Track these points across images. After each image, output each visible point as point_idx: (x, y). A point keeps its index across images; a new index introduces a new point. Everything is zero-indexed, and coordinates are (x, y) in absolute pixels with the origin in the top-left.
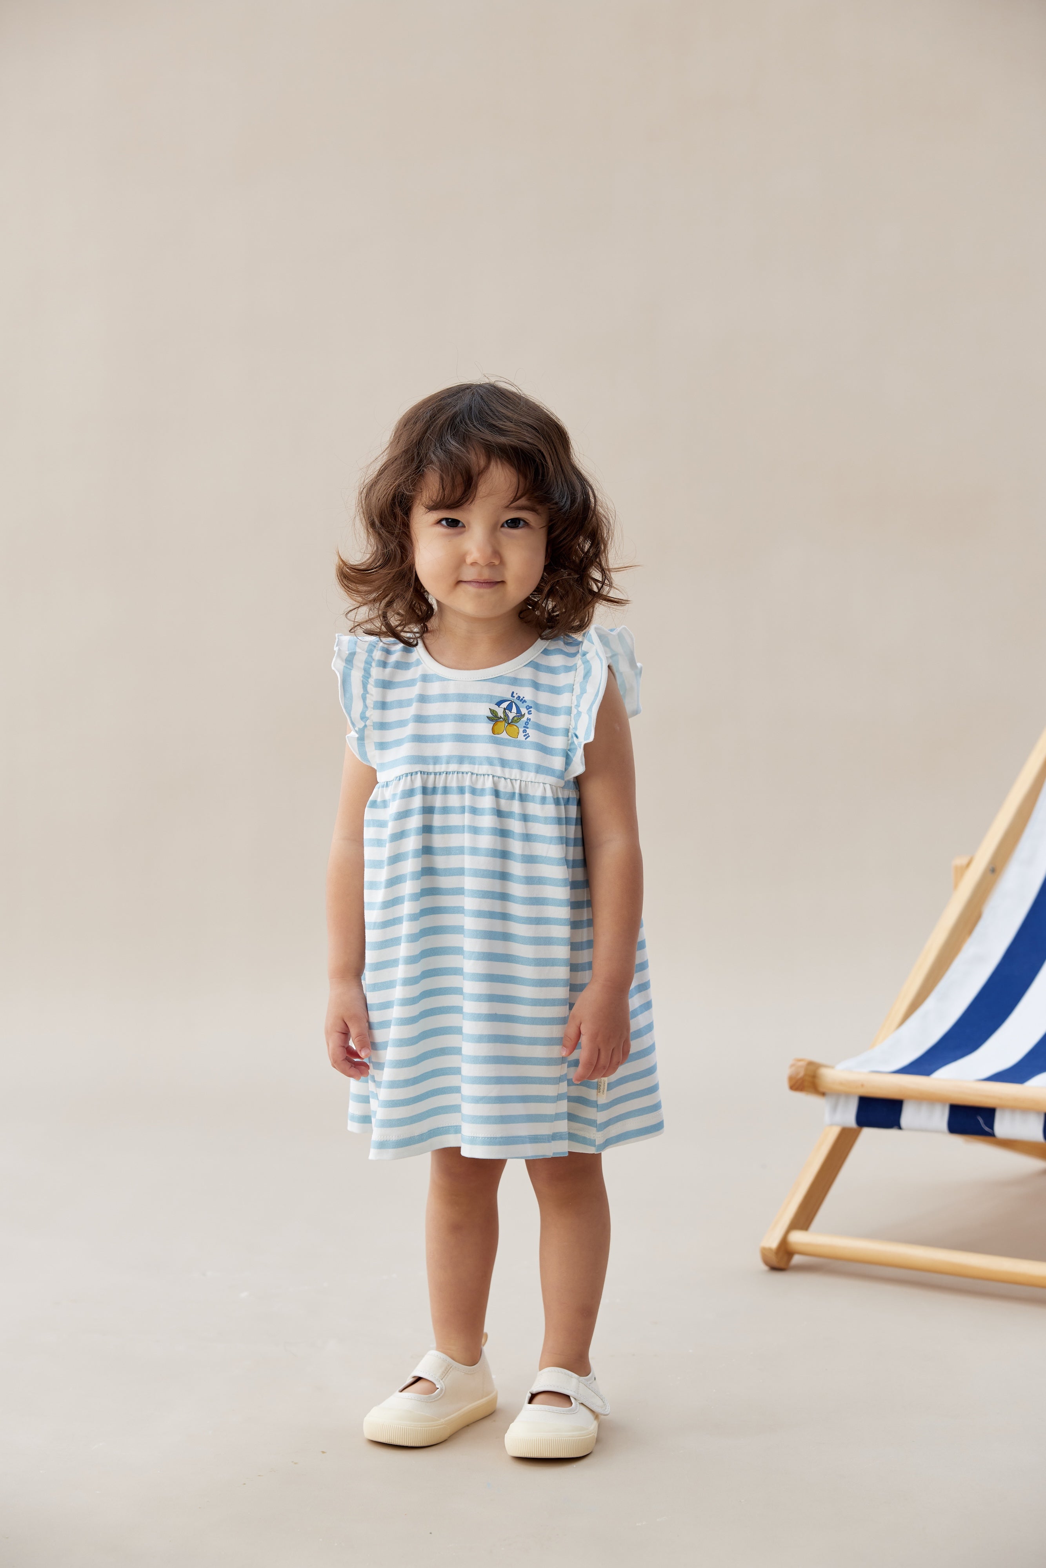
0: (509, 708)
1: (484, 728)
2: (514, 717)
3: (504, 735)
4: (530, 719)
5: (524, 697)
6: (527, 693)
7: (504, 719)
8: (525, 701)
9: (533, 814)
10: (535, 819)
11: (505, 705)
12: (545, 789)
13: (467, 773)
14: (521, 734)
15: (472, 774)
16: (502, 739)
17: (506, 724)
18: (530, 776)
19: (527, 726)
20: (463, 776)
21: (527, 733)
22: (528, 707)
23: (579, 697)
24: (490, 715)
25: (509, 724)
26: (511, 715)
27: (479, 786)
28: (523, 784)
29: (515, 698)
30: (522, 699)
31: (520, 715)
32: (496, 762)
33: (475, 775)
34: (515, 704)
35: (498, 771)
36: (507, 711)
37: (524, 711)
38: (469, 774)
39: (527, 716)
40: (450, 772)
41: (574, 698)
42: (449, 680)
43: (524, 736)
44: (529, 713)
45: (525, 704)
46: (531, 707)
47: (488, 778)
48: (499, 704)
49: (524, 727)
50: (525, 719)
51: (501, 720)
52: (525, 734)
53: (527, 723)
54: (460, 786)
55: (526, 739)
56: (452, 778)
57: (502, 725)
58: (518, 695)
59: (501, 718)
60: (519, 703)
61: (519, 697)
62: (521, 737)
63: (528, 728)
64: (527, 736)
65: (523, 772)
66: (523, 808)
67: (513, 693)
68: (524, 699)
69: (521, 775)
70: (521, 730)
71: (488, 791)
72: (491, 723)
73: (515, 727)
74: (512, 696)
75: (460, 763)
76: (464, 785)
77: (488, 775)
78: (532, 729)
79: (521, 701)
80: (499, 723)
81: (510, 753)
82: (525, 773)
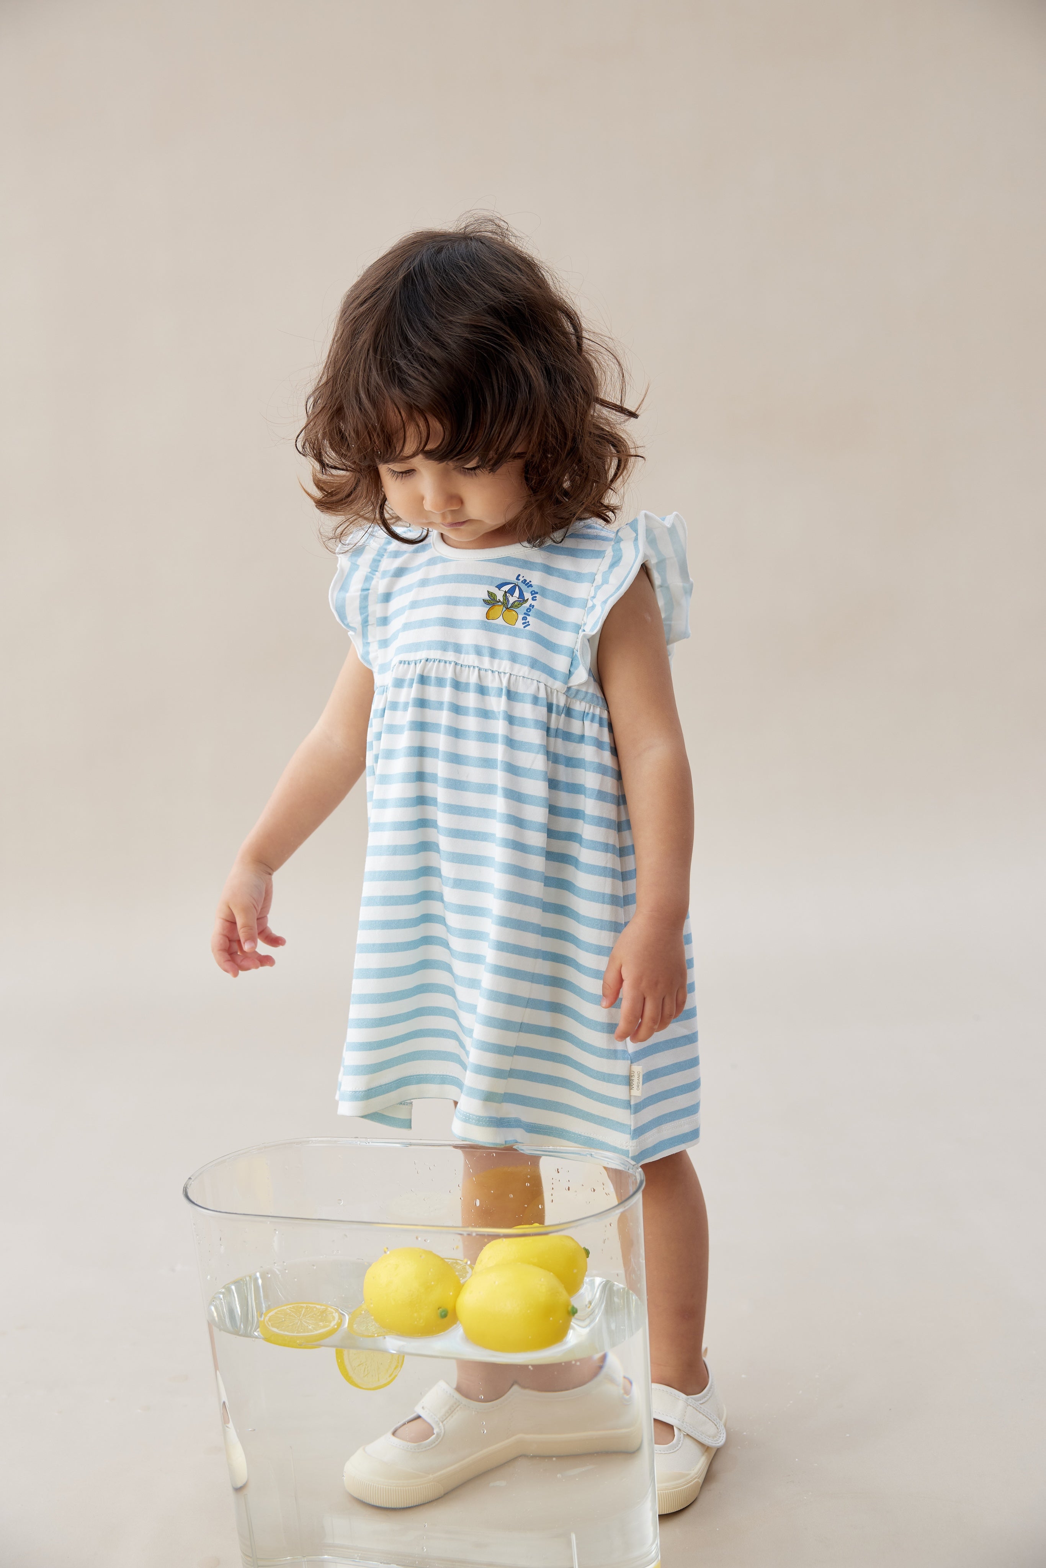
0: (511, 592)
1: (478, 612)
2: (515, 602)
3: (500, 621)
4: (533, 606)
5: (530, 582)
6: (536, 578)
7: (503, 603)
8: (531, 586)
9: (521, 716)
10: (523, 722)
11: (506, 588)
12: (538, 688)
13: (450, 663)
14: (520, 621)
15: (456, 664)
16: (497, 625)
17: (504, 609)
18: (523, 670)
19: (529, 613)
20: (445, 666)
21: (527, 621)
22: (534, 593)
23: (598, 587)
24: (487, 598)
25: (507, 608)
26: (512, 600)
27: (463, 679)
28: (513, 678)
29: (521, 581)
30: (528, 583)
31: (522, 600)
32: (486, 652)
33: (460, 666)
34: (519, 587)
35: (486, 662)
36: (508, 594)
37: (527, 595)
38: (453, 664)
39: (530, 602)
40: (431, 660)
41: (593, 589)
42: (451, 560)
43: (523, 624)
44: (534, 599)
45: (531, 589)
46: (537, 593)
47: (473, 672)
48: (499, 587)
49: (525, 614)
50: (527, 605)
51: (500, 603)
52: (524, 621)
53: (529, 610)
54: (439, 676)
55: (524, 627)
56: (433, 665)
57: (499, 609)
58: (524, 578)
59: (500, 601)
60: (523, 587)
61: (525, 580)
62: (519, 624)
63: (529, 615)
64: (526, 624)
65: (515, 664)
66: (509, 706)
67: (519, 575)
68: (530, 583)
69: (512, 668)
70: (521, 616)
71: (472, 687)
72: (486, 607)
73: (514, 613)
74: (517, 579)
75: (445, 650)
76: (445, 677)
77: (474, 667)
78: (535, 617)
79: (526, 585)
80: (496, 608)
81: (503, 642)
82: (517, 666)
